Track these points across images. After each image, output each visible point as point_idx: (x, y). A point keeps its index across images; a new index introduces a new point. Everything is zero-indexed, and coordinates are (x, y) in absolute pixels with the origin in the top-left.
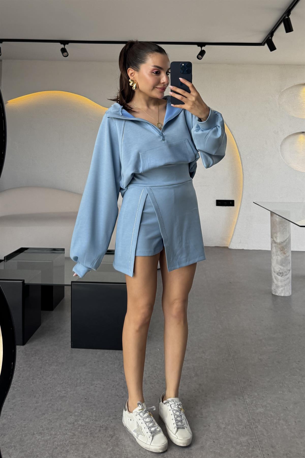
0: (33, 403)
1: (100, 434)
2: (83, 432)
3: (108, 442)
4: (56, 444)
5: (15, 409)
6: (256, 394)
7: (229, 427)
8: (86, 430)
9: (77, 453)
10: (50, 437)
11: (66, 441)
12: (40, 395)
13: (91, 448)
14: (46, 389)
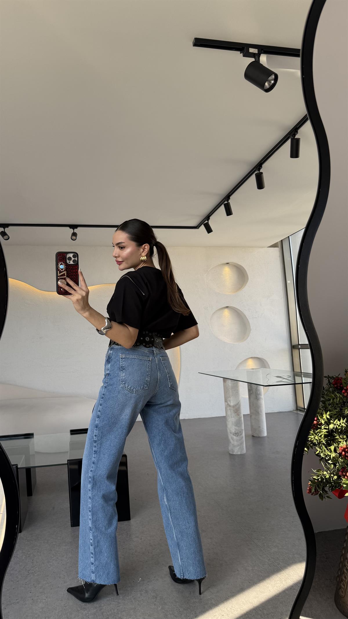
0: (62, 583)
1: (143, 598)
2: (126, 598)
3: (155, 603)
4: (105, 614)
5: (45, 592)
6: (263, 538)
7: (256, 568)
8: (128, 596)
9: (131, 618)
10: (96, 610)
11: (114, 610)
12: (64, 575)
13: (141, 611)
14: (68, 568)
